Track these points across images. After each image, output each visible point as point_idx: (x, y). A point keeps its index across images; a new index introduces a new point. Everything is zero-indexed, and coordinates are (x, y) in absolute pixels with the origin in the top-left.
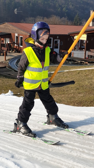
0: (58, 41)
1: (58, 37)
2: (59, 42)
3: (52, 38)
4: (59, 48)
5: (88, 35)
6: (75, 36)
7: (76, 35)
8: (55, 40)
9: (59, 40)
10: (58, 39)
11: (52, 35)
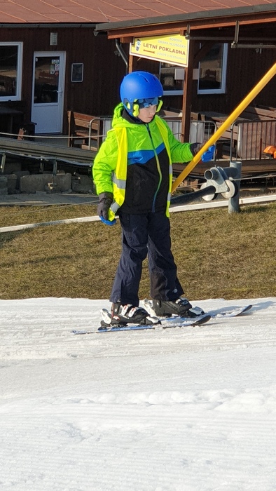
0: (58, 58)
1: (53, 39)
2: (61, 66)
3: (20, 45)
4: (61, 98)
5: (195, 38)
6: (132, 39)
7: (139, 38)
8: (37, 54)
9: (63, 56)
10: (54, 49)
11: (21, 29)
